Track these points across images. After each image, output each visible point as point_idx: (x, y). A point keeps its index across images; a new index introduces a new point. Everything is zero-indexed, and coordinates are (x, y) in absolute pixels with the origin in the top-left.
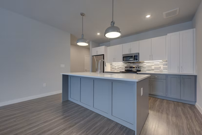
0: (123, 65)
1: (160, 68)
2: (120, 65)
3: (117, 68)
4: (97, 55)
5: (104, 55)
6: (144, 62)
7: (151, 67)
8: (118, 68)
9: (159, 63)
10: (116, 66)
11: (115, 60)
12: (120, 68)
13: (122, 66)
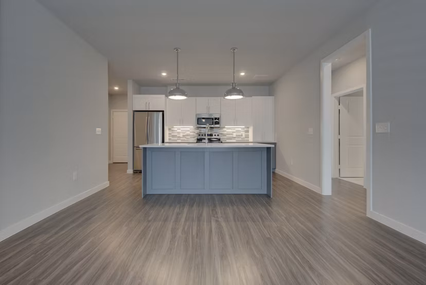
0: (194, 131)
1: (242, 135)
2: (188, 131)
3: (181, 135)
4: (148, 110)
5: (163, 111)
6: (224, 128)
7: (232, 135)
8: (183, 136)
9: (240, 129)
10: (179, 133)
11: (182, 122)
12: (187, 135)
13: (191, 132)
